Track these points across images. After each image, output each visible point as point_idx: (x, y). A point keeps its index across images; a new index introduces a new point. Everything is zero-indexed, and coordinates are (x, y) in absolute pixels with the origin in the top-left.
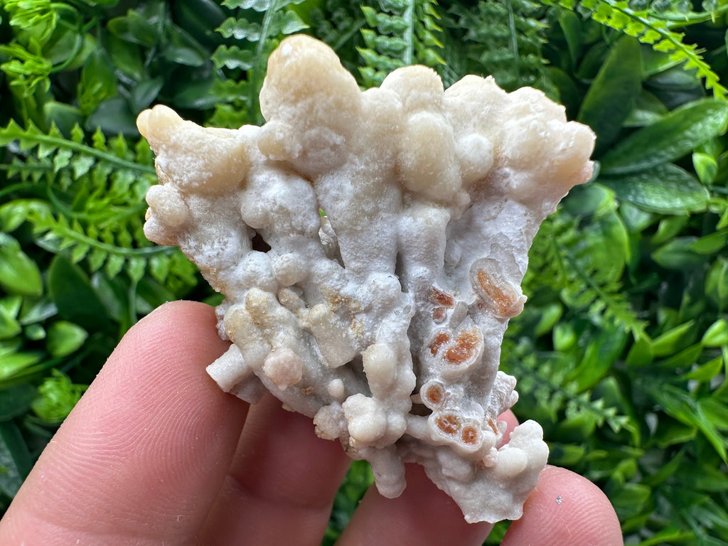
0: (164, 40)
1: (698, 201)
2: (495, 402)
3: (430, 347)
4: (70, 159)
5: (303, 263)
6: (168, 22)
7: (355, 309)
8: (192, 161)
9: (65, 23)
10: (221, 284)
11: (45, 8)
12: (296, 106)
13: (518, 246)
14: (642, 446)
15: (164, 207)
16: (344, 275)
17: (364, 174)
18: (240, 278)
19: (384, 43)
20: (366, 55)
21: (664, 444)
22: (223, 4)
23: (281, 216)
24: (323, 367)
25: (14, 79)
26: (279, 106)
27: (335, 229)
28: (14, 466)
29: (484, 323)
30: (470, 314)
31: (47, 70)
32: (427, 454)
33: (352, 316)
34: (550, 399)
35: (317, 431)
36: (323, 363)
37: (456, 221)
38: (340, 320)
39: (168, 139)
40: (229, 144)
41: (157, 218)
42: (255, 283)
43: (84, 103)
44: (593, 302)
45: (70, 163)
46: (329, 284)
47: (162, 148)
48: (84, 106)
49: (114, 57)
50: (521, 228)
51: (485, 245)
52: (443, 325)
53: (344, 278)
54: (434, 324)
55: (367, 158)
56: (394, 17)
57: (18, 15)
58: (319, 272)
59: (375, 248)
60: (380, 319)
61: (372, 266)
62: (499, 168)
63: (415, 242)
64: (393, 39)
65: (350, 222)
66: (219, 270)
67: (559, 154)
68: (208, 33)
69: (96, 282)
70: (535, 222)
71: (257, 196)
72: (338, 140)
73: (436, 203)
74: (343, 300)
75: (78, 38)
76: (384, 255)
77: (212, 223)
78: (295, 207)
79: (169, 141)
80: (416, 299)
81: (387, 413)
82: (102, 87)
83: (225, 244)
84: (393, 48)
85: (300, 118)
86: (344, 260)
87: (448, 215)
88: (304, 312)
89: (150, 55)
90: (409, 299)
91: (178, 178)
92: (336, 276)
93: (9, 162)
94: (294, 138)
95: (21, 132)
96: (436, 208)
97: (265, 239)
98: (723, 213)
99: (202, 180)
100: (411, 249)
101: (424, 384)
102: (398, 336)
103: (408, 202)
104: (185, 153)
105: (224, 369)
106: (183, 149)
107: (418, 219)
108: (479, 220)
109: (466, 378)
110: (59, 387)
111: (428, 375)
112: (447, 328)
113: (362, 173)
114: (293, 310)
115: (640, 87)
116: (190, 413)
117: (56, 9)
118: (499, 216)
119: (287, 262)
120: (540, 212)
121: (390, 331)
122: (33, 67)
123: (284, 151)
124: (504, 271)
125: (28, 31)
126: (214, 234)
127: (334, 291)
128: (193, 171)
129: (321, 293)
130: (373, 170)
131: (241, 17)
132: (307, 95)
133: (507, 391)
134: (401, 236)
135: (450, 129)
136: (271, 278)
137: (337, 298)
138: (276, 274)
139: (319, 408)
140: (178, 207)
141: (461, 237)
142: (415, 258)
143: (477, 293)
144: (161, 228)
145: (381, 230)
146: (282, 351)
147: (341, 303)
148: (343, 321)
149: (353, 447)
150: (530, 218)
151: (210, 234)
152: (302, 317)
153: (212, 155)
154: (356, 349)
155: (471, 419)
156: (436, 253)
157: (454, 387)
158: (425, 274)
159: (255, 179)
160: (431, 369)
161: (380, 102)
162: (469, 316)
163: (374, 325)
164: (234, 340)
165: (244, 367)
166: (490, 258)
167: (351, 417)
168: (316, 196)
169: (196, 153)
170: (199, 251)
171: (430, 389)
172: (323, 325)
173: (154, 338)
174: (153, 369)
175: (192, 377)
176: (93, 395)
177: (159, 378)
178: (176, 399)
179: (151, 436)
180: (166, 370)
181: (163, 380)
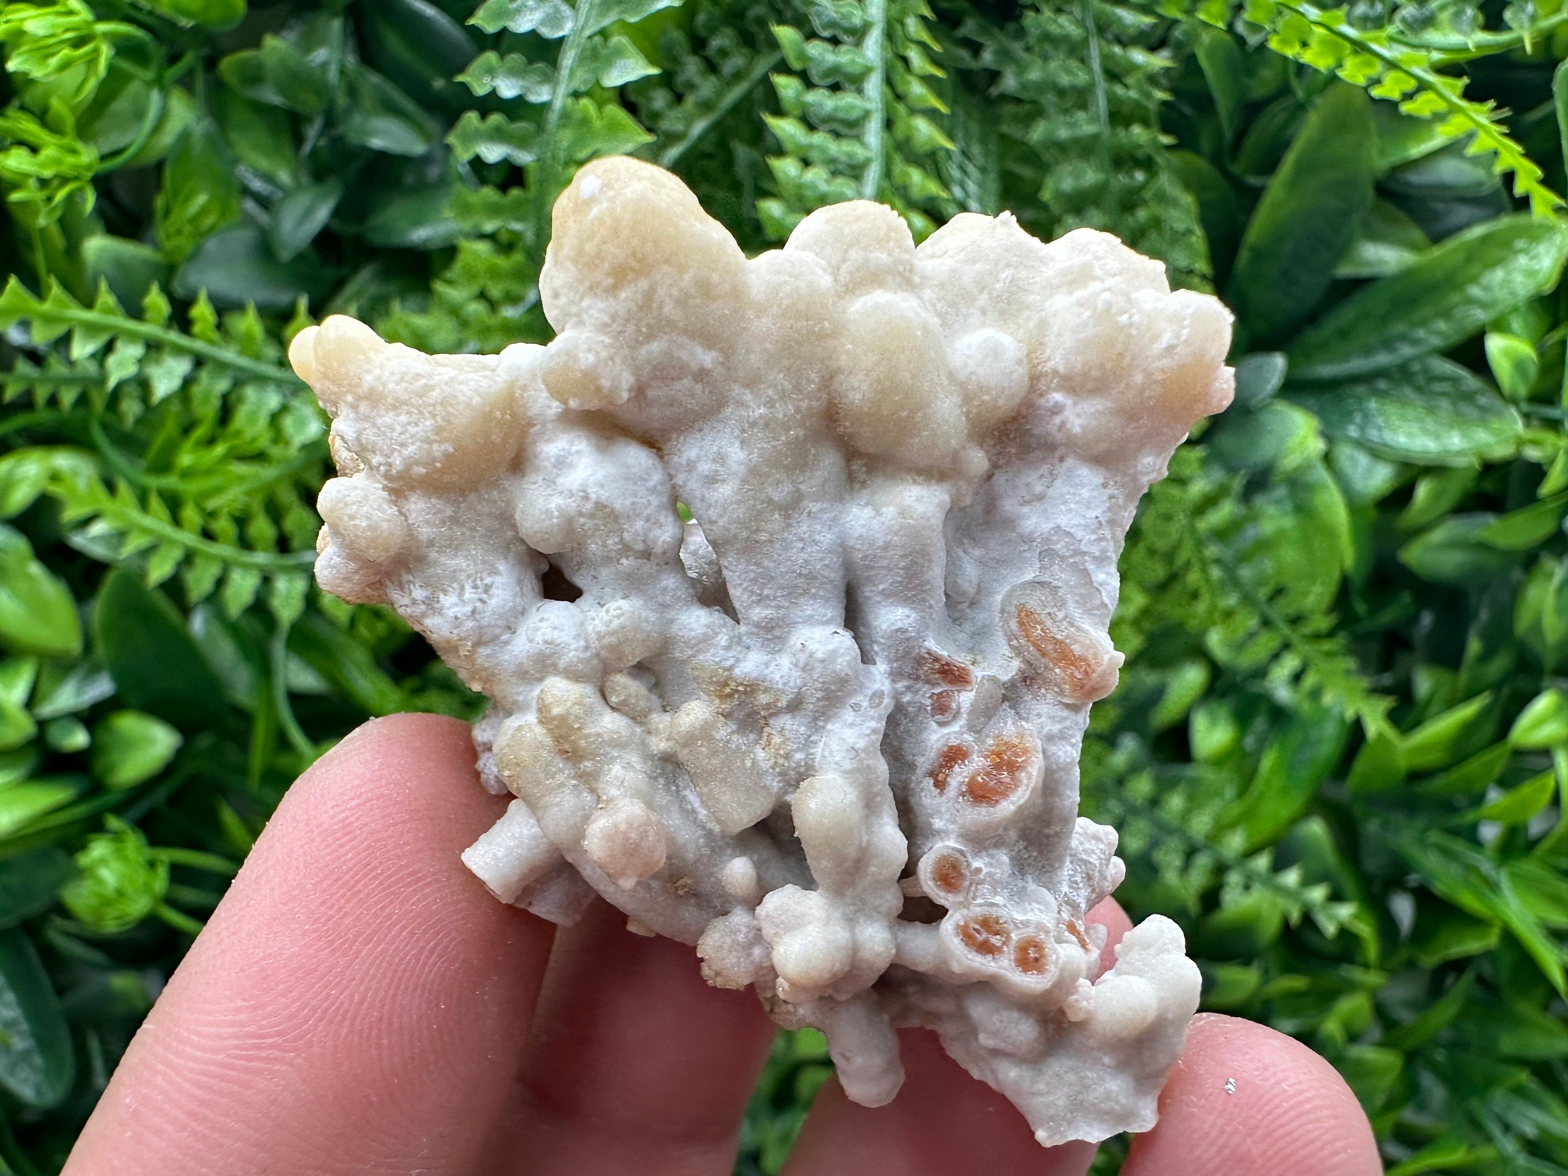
0: (342, 101)
1: (1498, 435)
2: (1076, 882)
3: (932, 774)
4: (140, 361)
5: (653, 617)
6: (351, 60)
7: (767, 706)
8: (409, 424)
9: (126, 65)
10: (484, 674)
11: (84, 32)
12: (616, 297)
13: (1095, 550)
14: (1383, 966)
15: (357, 522)
16: (740, 637)
17: (767, 425)
18: (522, 659)
19: (821, 105)
20: (784, 130)
21: (1430, 960)
22: (472, 22)
23: (599, 522)
24: (709, 834)
25: (15, 186)
26: (582, 299)
27: (714, 544)
28: (25, 1026)
29: (1039, 715)
30: (1008, 700)
31: (89, 167)
32: (943, 1005)
33: (762, 722)
34: (1186, 868)
35: (706, 971)
36: (708, 826)
37: (962, 510)
38: (737, 732)
39: (357, 381)
40: (484, 383)
41: (342, 546)
42: (555, 665)
43: (168, 237)
44: (1276, 656)
45: (141, 369)
46: (709, 658)
47: (345, 402)
48: (170, 245)
49: (234, 136)
50: (1098, 512)
51: (1026, 555)
52: (955, 727)
53: (738, 643)
54: (934, 725)
55: (770, 392)
56: (843, 48)
57: (24, 48)
58: (684, 632)
59: (800, 575)
60: (820, 723)
61: (796, 614)
62: (1041, 395)
63: (882, 557)
64: (840, 95)
65: (743, 524)
66: (476, 645)
67: (1161, 356)
68: (439, 84)
69: (198, 624)
70: (1127, 500)
71: (549, 486)
72: (707, 358)
74: (740, 688)
75: (155, 97)
76: (820, 588)
77: (457, 548)
78: (628, 502)
79: (359, 385)
80: (895, 675)
81: (851, 922)
82: (209, 202)
83: (487, 589)
84: (841, 115)
85: (626, 322)
86: (737, 605)
87: (946, 498)
88: (660, 720)
89: (312, 132)
90: (879, 678)
91: (382, 459)
92: (723, 640)
93: (8, 368)
94: (618, 361)
95: (34, 304)
96: (919, 484)
97: (567, 573)
98: (1552, 461)
99: (434, 460)
100: (873, 573)
101: (922, 854)
102: (863, 755)
103: (862, 476)
104: (394, 408)
105: (500, 854)
106: (390, 400)
107: (884, 510)
108: (1009, 506)
109: (1013, 834)
110: (120, 854)
111: (932, 833)
112: (962, 734)
113: (761, 422)
114: (638, 717)
115: (1370, 193)
116: (425, 953)
117: (106, 35)
118: (1050, 492)
119: (618, 617)
120: (1135, 479)
121: (845, 747)
122: (57, 162)
123: (598, 389)
124: (1071, 605)
125: (47, 83)
126: (464, 571)
127: (721, 671)
128: (413, 444)
129: (694, 678)
130: (785, 416)
131: (511, 50)
132: (638, 274)
133: (1101, 859)
134: (852, 548)
135: (934, 321)
136: (589, 654)
137: (728, 685)
138: (595, 644)
139: (708, 921)
140: (385, 520)
141: (975, 541)
142: (883, 590)
143: (1018, 655)
144: (353, 565)
145: (810, 537)
146: (622, 804)
147: (736, 696)
148: (743, 734)
149: (785, 1002)
150: (1116, 492)
151: (455, 571)
152: (658, 732)
153: (449, 408)
154: (776, 790)
155: (1028, 921)
156: (926, 577)
157: (989, 855)
158: (907, 621)
159: (541, 453)
160: (937, 821)
161: (787, 278)
162: (1007, 703)
163: (810, 736)
164: (519, 789)
165: (542, 846)
166: (1037, 580)
167: (775, 934)
168: (671, 477)
169: (418, 407)
170: (433, 608)
171: (937, 863)
172: (702, 745)
173: (346, 798)
174: (345, 863)
175: (425, 876)
176: (224, 925)
177: (358, 881)
178: (393, 924)
179: (345, 1006)
180: (373, 865)
181: (365, 886)
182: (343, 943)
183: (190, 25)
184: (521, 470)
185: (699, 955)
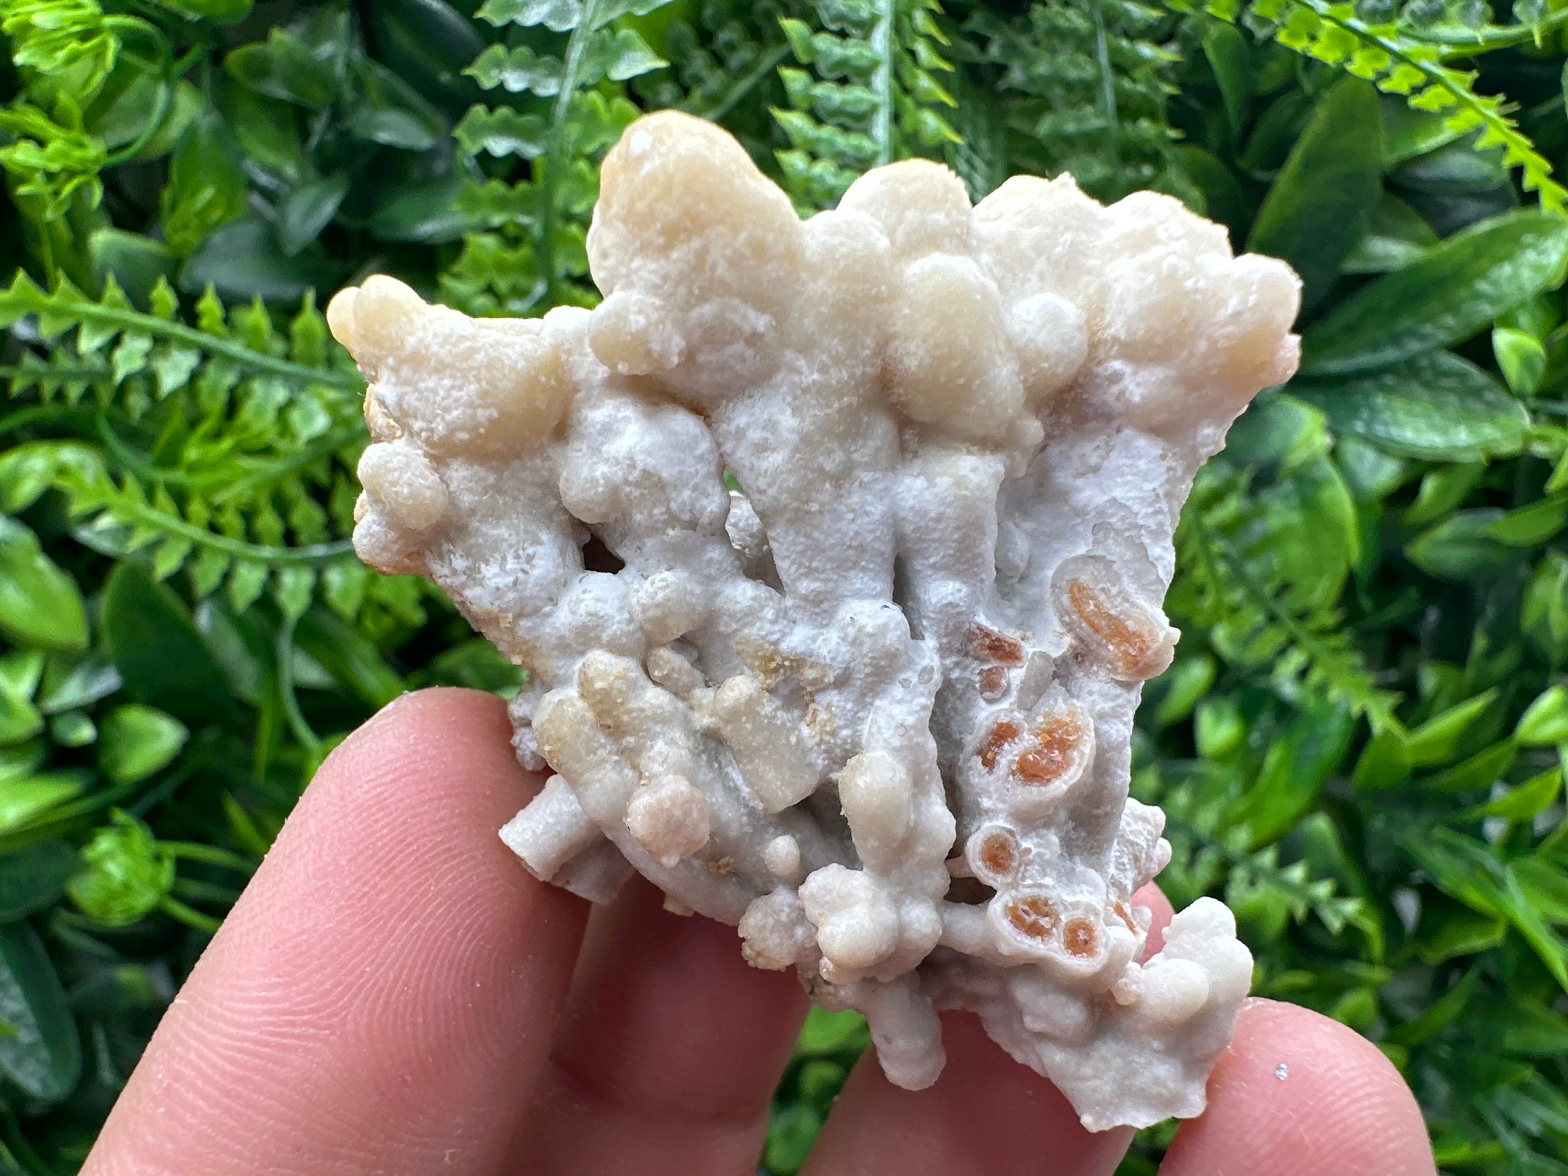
0: (348, 94)
1: (1506, 431)
2: (1123, 864)
3: (980, 752)
4: (148, 355)
5: (698, 590)
6: (357, 54)
7: (814, 682)
8: (453, 387)
9: (132, 59)
10: (524, 648)
11: (91, 25)
12: (667, 258)
13: (1152, 524)
14: (1388, 961)
15: (398, 489)
16: (786, 611)
17: (819, 392)
18: (564, 631)
19: (829, 98)
20: (792, 124)
21: (1435, 956)
22: (480, 15)
23: (646, 492)
24: (752, 812)
25: (22, 180)
26: (631, 260)
27: (761, 514)
28: (31, 1020)
29: (1091, 693)
30: (1059, 677)
31: (96, 160)
32: (987, 988)
33: (807, 698)
35: (747, 951)
36: (751, 804)
37: (1017, 480)
38: (782, 708)
39: (399, 343)
40: (529, 346)
41: (381, 513)
42: (598, 638)
43: (175, 231)
44: (1282, 652)
45: (148, 363)
46: (755, 632)
47: (386, 365)
48: (177, 238)
49: (241, 130)
50: (1156, 484)
51: (1080, 528)
52: (1005, 705)
53: (785, 617)
54: (982, 703)
55: (824, 357)
56: (851, 42)
57: (31, 42)
58: (732, 607)
59: (850, 547)
60: (868, 700)
61: (845, 587)
62: (1100, 363)
63: (934, 530)
64: (848, 88)
65: (794, 494)
66: (519, 616)
67: (1227, 323)
68: (445, 77)
69: (204, 619)
70: (1184, 473)
71: (593, 454)
72: (761, 322)
73: (974, 444)
74: (787, 663)
75: (162, 93)
76: (868, 561)
77: (499, 518)
78: (676, 471)
79: (401, 347)
80: (943, 651)
81: (897, 902)
82: (215, 196)
83: (530, 559)
84: (849, 108)
85: (678, 283)
86: (784, 577)
87: (1001, 468)
88: (703, 695)
89: (319, 126)
90: (928, 654)
91: (424, 425)
92: (769, 613)
93: (14, 361)
94: (669, 325)
95: (41, 297)
96: (974, 454)
97: (611, 546)
98: (1559, 458)
99: (478, 425)
100: (924, 545)
101: (971, 833)
102: (912, 732)
103: (913, 445)
104: (437, 371)
105: (539, 832)
106: (433, 363)
107: (938, 480)
108: (1063, 478)
109: (1063, 815)
110: (126, 847)
111: (980, 813)
112: (1012, 711)
113: (813, 390)
114: (680, 692)
115: (1378, 187)
116: (461, 931)
117: (115, 29)
118: (1106, 463)
119: (663, 588)
120: (1194, 449)
121: (894, 724)
122: (65, 155)
123: (649, 352)
124: (1125, 579)
125: (55, 77)
126: (506, 540)
127: (767, 646)
128: (457, 409)
129: (739, 653)
130: (838, 383)
131: (518, 43)
132: (690, 234)
133: (1147, 840)
134: (904, 519)
135: (993, 286)
136: (632, 627)
137: (774, 660)
138: (640, 617)
139: (749, 902)
140: (428, 488)
141: (1026, 514)
142: (934, 563)
143: (1070, 631)
144: (392, 535)
145: (861, 508)
146: (665, 781)
147: (782, 671)
148: (788, 711)
149: (827, 983)
150: (1174, 464)
151: (496, 542)
152: (700, 707)
153: (494, 372)
154: (820, 767)
155: (1078, 902)
156: (977, 551)
157: (1037, 836)
158: (957, 596)
159: (586, 418)
160: (985, 800)
161: (843, 239)
162: (1057, 681)
163: (857, 712)
164: (559, 765)
165: (582, 824)
166: (1092, 554)
167: (820, 915)
168: (719, 445)
169: (462, 370)
170: (474, 579)
171: (986, 842)
172: (747, 721)
173: (380, 773)
174: (379, 839)
175: (461, 854)
176: (257, 900)
177: (394, 858)
178: (429, 902)
179: (381, 983)
180: (408, 841)
181: (400, 863)
182: (378, 921)
183: (196, 19)
184: (565, 438)
185: (741, 935)
